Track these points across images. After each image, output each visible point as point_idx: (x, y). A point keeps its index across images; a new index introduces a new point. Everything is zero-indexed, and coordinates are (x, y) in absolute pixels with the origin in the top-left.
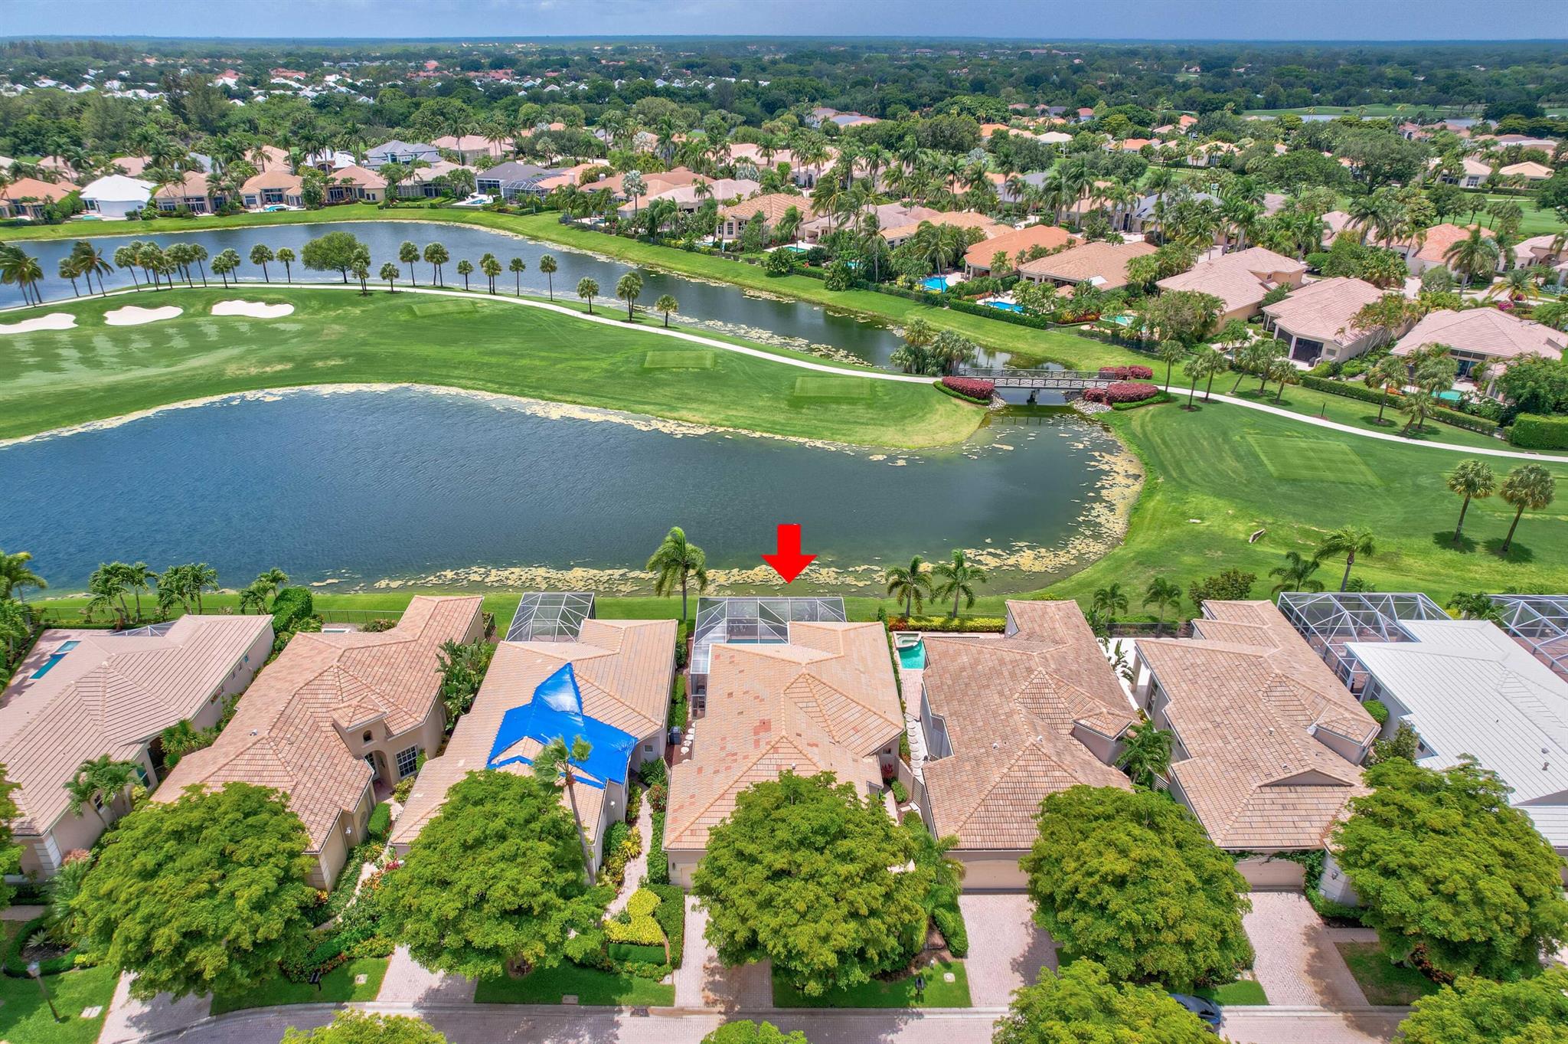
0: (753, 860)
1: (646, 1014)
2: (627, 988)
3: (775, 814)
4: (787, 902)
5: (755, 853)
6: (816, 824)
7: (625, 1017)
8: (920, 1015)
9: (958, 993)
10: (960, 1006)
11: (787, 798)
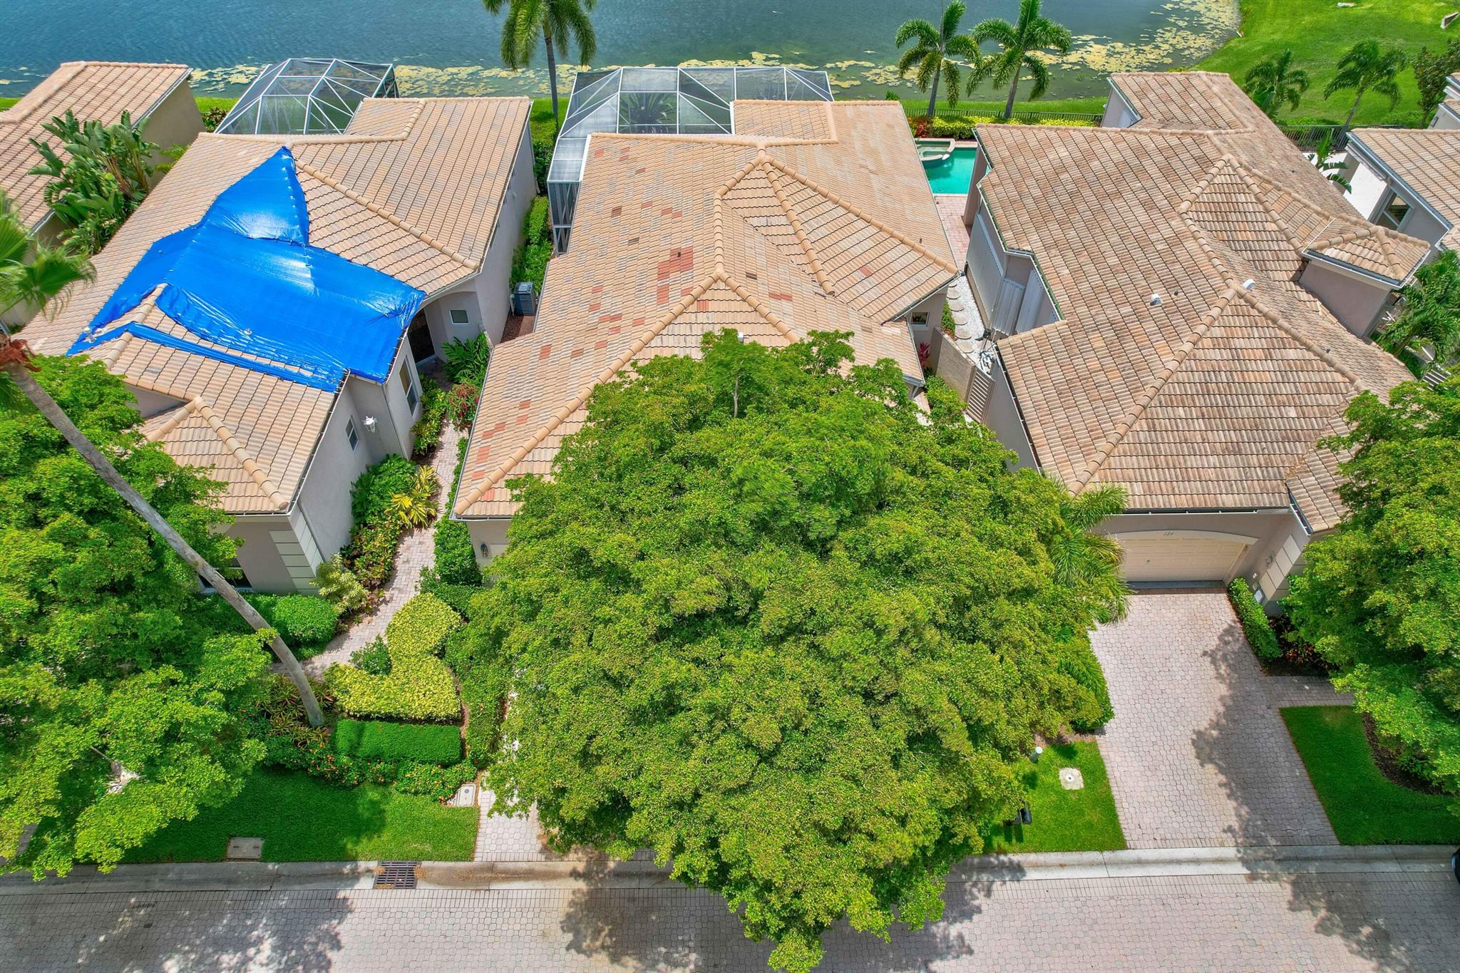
0: (618, 578)
1: (411, 884)
2: (371, 825)
3: (686, 443)
4: (718, 713)
5: (621, 559)
6: (809, 473)
7: (362, 894)
8: (1017, 871)
9: (1094, 816)
10: (1101, 848)
11: (723, 399)
